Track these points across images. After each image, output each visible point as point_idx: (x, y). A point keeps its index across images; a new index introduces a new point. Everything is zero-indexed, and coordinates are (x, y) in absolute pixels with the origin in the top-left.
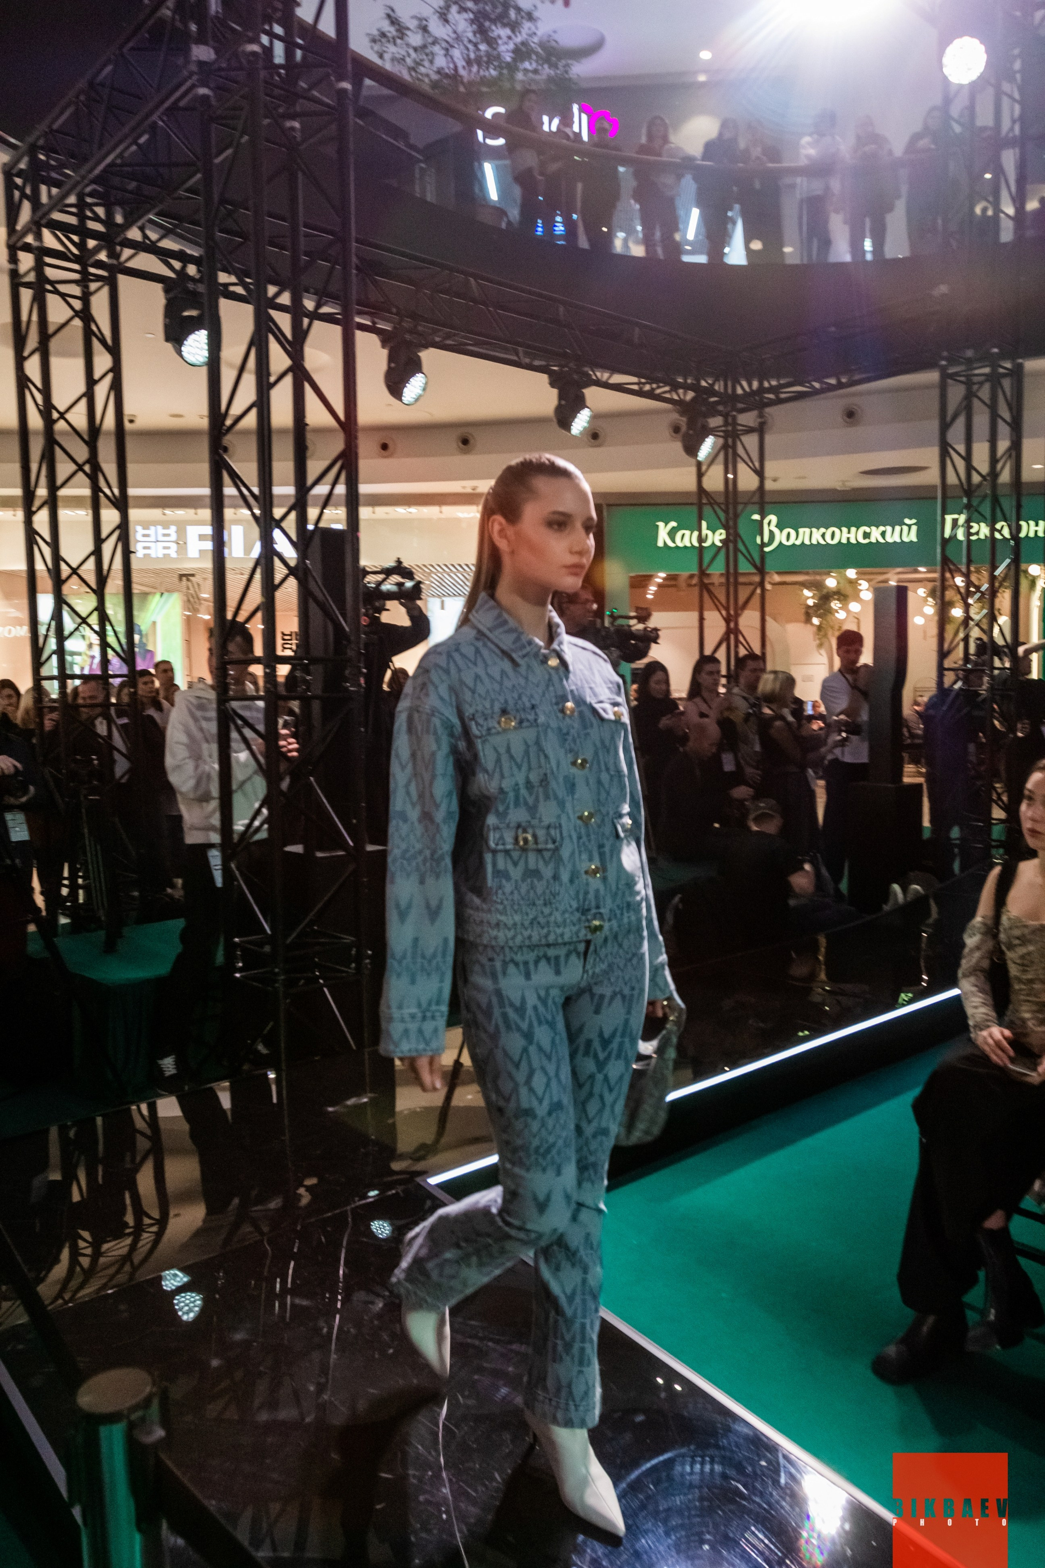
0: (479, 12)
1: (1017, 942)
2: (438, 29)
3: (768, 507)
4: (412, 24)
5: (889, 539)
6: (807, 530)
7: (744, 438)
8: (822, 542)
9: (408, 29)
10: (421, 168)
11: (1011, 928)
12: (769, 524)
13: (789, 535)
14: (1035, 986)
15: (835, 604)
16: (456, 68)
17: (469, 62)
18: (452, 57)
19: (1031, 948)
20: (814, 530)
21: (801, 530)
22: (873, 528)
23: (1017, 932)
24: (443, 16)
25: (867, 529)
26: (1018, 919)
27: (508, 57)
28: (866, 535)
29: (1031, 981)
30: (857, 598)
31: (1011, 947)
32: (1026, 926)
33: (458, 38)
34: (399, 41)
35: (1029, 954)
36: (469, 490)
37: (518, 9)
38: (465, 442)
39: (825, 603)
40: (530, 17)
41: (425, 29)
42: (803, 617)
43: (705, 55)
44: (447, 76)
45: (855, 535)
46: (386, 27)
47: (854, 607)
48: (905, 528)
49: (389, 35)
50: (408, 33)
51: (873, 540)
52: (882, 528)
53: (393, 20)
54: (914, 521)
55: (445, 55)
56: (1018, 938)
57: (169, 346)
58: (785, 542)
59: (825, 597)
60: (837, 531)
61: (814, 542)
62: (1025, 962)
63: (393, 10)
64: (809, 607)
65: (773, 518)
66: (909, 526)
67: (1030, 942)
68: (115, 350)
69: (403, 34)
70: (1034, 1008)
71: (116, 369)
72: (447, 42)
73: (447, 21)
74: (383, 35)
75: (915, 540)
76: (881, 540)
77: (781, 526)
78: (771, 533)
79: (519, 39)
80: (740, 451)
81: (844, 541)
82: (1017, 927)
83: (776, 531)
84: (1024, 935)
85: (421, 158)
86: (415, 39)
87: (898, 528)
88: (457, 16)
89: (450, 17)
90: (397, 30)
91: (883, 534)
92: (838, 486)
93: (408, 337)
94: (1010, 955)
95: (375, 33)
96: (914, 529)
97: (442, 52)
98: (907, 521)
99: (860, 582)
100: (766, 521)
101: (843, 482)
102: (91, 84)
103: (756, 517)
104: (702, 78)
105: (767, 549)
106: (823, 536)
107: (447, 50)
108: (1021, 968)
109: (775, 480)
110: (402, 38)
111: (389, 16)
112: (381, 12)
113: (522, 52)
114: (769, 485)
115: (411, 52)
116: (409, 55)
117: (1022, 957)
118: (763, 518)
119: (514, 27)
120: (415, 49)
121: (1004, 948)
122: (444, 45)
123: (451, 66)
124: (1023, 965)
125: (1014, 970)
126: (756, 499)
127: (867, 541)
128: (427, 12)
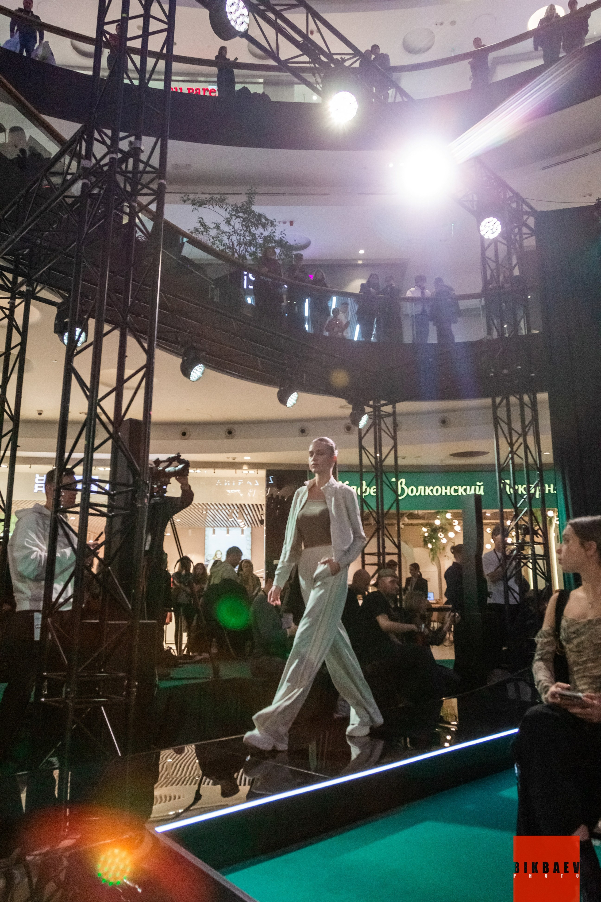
0: (246, 218)
1: (574, 636)
2: (225, 228)
3: (399, 474)
4: (212, 226)
5: (468, 493)
6: (423, 488)
7: (385, 419)
8: (431, 494)
9: (210, 228)
10: (212, 288)
11: (568, 627)
12: (401, 483)
13: (412, 490)
14: (588, 665)
15: (441, 535)
16: (233, 244)
17: (239, 244)
18: (231, 239)
19: (583, 638)
20: (427, 488)
21: (419, 488)
22: (460, 487)
23: (573, 629)
24: (228, 222)
25: (456, 488)
26: (573, 620)
27: (260, 241)
28: (456, 491)
29: (584, 662)
30: (453, 530)
31: (569, 640)
32: (578, 623)
33: (235, 232)
34: (205, 233)
35: (582, 642)
36: (231, 460)
37: (267, 219)
38: (230, 432)
39: (434, 534)
40: (272, 224)
41: (217, 227)
42: (422, 543)
43: (362, 252)
44: (229, 247)
45: (449, 491)
46: (198, 226)
47: (451, 535)
48: (477, 487)
49: (200, 230)
50: (210, 230)
51: (460, 494)
52: (464, 487)
53: (203, 224)
54: (482, 483)
55: (228, 238)
56: (574, 633)
57: (56, 336)
58: (410, 494)
59: (435, 530)
60: (439, 488)
61: (427, 494)
62: (580, 649)
63: (202, 219)
64: (425, 537)
65: (403, 480)
66: (480, 486)
67: (582, 634)
68: (24, 334)
69: (207, 230)
70: (589, 681)
71: (23, 344)
72: (230, 233)
73: (229, 224)
74: (197, 230)
75: (483, 494)
76: (464, 494)
77: (408, 485)
78: (403, 489)
79: (266, 234)
80: (383, 426)
81: (443, 494)
82: (573, 625)
83: (405, 488)
84: (578, 630)
85: (212, 282)
86: (213, 232)
87: (473, 487)
88: (235, 221)
89: (232, 222)
90: (204, 228)
91: (465, 490)
92: (439, 463)
93: (195, 344)
94: (568, 647)
95: (193, 229)
96: (482, 487)
97: (227, 237)
98: (478, 483)
99: (454, 521)
100: (399, 482)
101: (442, 460)
102: (28, 191)
103: (394, 480)
104: (360, 262)
105: (400, 498)
106: (432, 491)
107: (230, 237)
108: (577, 654)
109: (404, 458)
110: (207, 232)
111: (200, 221)
112: (197, 220)
113: (268, 239)
114: (400, 462)
115: (211, 238)
116: (210, 240)
117: (578, 646)
118: (397, 480)
119: (264, 227)
120: (213, 238)
121: (564, 643)
122: (228, 234)
123: (231, 243)
124: (579, 652)
125: (572, 657)
126: (393, 470)
127: (456, 494)
128: (220, 220)
